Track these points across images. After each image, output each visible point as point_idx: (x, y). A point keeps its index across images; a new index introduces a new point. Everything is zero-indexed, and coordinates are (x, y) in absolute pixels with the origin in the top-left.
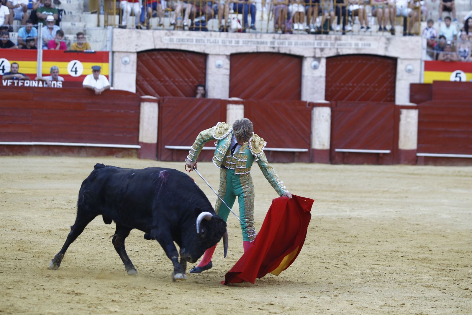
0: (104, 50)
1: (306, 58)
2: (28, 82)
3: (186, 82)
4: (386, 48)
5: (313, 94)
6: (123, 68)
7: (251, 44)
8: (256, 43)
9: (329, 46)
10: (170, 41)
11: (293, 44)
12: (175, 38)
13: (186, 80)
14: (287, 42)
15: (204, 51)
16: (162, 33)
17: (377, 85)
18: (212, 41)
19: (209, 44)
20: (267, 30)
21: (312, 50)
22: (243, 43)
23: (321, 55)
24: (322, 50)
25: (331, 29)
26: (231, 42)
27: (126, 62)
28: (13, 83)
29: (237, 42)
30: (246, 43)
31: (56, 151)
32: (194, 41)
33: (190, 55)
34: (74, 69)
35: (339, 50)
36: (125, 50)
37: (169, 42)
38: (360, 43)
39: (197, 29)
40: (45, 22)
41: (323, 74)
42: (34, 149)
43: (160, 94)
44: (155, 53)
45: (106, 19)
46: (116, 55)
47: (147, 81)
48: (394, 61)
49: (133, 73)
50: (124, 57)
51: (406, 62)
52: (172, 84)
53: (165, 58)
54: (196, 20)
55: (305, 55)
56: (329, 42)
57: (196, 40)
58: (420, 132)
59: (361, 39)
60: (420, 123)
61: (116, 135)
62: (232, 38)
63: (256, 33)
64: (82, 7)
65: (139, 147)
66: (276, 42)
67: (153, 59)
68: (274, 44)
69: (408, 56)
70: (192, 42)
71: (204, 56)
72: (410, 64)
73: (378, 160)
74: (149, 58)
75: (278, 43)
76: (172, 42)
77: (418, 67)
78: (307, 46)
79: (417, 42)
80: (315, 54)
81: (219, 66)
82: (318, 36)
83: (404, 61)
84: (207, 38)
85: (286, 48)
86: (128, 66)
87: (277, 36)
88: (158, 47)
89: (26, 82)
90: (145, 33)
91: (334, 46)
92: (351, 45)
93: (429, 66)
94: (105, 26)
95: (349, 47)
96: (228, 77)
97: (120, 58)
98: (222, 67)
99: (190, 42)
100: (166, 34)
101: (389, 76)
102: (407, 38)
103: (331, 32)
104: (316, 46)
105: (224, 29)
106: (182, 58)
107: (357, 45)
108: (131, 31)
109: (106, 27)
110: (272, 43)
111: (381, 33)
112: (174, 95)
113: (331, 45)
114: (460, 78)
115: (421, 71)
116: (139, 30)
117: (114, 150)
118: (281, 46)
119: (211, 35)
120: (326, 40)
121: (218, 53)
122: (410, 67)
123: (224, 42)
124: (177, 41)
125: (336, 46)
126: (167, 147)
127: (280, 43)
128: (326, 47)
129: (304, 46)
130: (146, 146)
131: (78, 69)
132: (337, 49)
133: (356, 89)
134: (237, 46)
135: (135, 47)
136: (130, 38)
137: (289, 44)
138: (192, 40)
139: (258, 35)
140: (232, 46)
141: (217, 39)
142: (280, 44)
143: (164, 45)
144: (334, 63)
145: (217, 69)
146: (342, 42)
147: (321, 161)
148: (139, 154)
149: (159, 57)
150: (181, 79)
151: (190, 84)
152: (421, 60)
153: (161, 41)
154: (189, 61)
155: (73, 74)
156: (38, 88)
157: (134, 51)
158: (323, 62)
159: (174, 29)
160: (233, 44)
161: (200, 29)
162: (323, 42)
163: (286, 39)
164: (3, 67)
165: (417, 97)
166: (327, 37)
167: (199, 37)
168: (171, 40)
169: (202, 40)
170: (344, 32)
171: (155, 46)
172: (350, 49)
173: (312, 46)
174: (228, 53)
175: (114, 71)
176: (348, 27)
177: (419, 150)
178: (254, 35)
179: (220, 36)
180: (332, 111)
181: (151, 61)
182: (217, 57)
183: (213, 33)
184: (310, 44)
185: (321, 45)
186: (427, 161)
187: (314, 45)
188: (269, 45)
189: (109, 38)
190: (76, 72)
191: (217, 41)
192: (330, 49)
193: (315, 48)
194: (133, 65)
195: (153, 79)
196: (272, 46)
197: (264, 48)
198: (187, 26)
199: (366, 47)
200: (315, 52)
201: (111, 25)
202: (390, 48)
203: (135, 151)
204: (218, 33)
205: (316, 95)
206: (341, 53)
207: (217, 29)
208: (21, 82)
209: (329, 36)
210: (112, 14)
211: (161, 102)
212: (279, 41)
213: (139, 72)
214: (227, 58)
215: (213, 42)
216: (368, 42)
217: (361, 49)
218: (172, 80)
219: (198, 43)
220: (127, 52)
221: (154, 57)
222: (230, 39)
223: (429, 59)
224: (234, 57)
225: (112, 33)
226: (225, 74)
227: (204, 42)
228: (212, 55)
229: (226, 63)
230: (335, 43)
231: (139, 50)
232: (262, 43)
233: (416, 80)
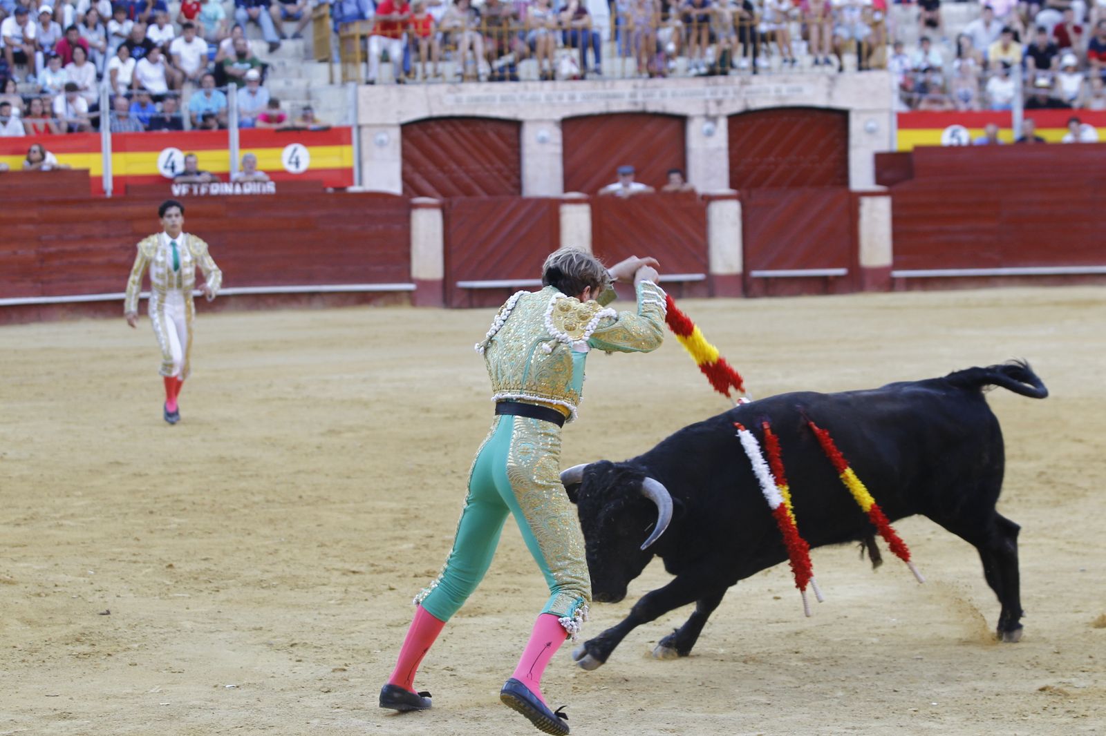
0: (344, 123)
1: (692, 118)
2: (216, 185)
3: (487, 170)
4: (830, 95)
5: (709, 179)
6: (377, 152)
7: (596, 99)
8: (605, 97)
9: (731, 95)
10: (457, 102)
11: (669, 95)
12: (464, 96)
14: (658, 93)
15: (515, 115)
16: (439, 89)
17: (816, 158)
18: (528, 98)
19: (523, 102)
20: (624, 74)
21: (703, 104)
22: (583, 99)
23: (719, 111)
24: (719, 103)
25: (732, 66)
26: (560, 98)
27: (382, 142)
28: (191, 190)
29: (572, 98)
30: (587, 98)
31: (271, 301)
32: (498, 99)
33: (492, 125)
34: (294, 160)
35: (749, 102)
36: (379, 122)
37: (455, 104)
38: (784, 89)
39: (501, 79)
40: (241, 81)
41: (724, 144)
42: (233, 300)
43: (444, 192)
44: (432, 124)
45: (344, 71)
46: (365, 131)
47: (420, 173)
48: (843, 115)
49: (395, 161)
50: (378, 134)
51: (866, 117)
52: (463, 175)
53: (449, 133)
54: (498, 64)
55: (690, 114)
56: (730, 89)
57: (502, 98)
58: (897, 235)
59: (785, 81)
60: (896, 220)
61: (372, 269)
63: (604, 80)
64: (302, 52)
65: (411, 287)
66: (640, 93)
67: (430, 136)
68: (636, 97)
69: (868, 105)
70: (495, 101)
71: (517, 125)
72: (871, 120)
73: (826, 286)
74: (421, 133)
75: (644, 96)
76: (459, 104)
77: (885, 124)
78: (693, 98)
79: (882, 80)
80: (707, 111)
81: (543, 141)
82: (712, 79)
83: (861, 115)
84: (520, 93)
85: (657, 103)
86: (385, 149)
87: (640, 83)
88: (436, 114)
89: (213, 186)
90: (415, 91)
91: (739, 94)
92: (768, 91)
93: (905, 122)
94: (343, 83)
95: (766, 95)
96: (560, 158)
97: (372, 135)
98: (547, 142)
99: (491, 101)
100: (449, 91)
101: (837, 141)
102: (864, 75)
103: (732, 72)
104: (708, 96)
105: (548, 76)
106: (478, 130)
107: (778, 91)
108: (389, 88)
110: (633, 95)
111: (818, 69)
112: (467, 195)
113: (734, 94)
115: (891, 130)
116: (402, 87)
117: (369, 295)
118: (648, 99)
119: (526, 88)
121: (540, 118)
122: (872, 125)
123: (548, 98)
124: (468, 102)
125: (743, 95)
126: (463, 284)
127: (646, 96)
128: (725, 97)
129: (688, 98)
130: (424, 284)
131: (301, 160)
132: (745, 100)
133: (781, 167)
134: (573, 105)
135: (397, 116)
136: (386, 100)
137: (661, 97)
138: (494, 99)
139: (608, 84)
140: (564, 105)
141: (537, 93)
143: (446, 110)
144: (742, 125)
145: (540, 146)
146: (753, 87)
147: (728, 294)
148: (412, 299)
149: (438, 129)
150: (479, 167)
151: (495, 173)
152: (890, 111)
153: (441, 103)
154: (491, 134)
155: (292, 169)
156: (234, 196)
157: (396, 122)
158: (723, 124)
159: (462, 81)
160: (566, 100)
161: (508, 78)
162: (721, 89)
163: (656, 87)
164: (173, 163)
165: (888, 175)
167: (506, 91)
168: (458, 100)
169: (510, 97)
170: (755, 70)
171: (431, 112)
172: (766, 99)
173: (702, 98)
174: (559, 117)
175: (362, 160)
176: (762, 62)
177: (897, 265)
178: (600, 85)
179: (542, 88)
180: (743, 207)
181: (425, 138)
182: (538, 124)
183: (530, 85)
184: (698, 93)
185: (716, 95)
186: (911, 284)
187: (705, 95)
188: (627, 99)
189: (350, 102)
190: (297, 164)
191: (537, 98)
192: (733, 100)
193: (707, 101)
194: (394, 148)
195: (430, 169)
196: (633, 100)
197: (620, 105)
198: (484, 74)
199: (795, 94)
200: (707, 108)
201: (353, 80)
202: (837, 93)
203: (406, 294)
204: (538, 84)
205: (713, 181)
206: (752, 107)
208: (205, 187)
209: (729, 78)
210: (354, 62)
211: (447, 207)
212: (644, 91)
213: (406, 158)
214: (557, 126)
215: (531, 100)
216: (798, 85)
217: (786, 98)
218: (463, 168)
219: (505, 103)
220: (383, 125)
221: (430, 132)
222: (559, 93)
223: (903, 108)
224: (570, 125)
225: (356, 94)
226: (554, 154)
227: (515, 100)
228: (530, 122)
229: (555, 135)
230: (740, 90)
231: (405, 120)
232: (615, 96)
233: (884, 146)
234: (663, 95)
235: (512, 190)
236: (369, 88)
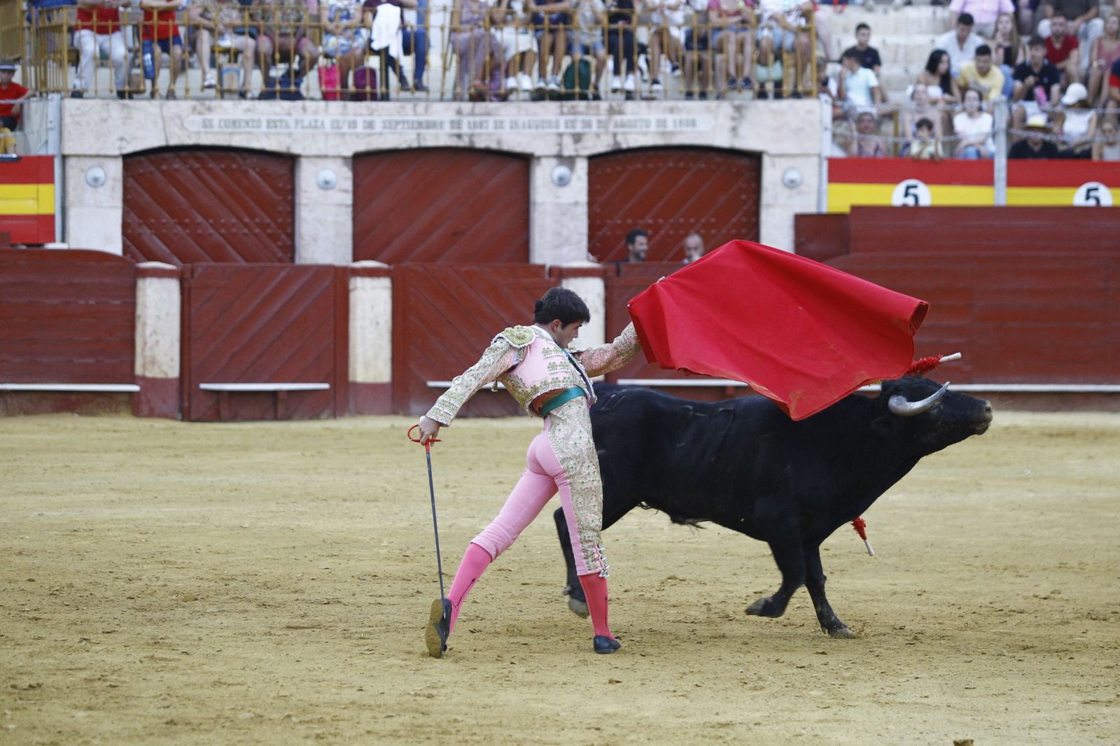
0: (42, 152)
1: (539, 158)
3: (246, 225)
4: (734, 130)
5: (559, 247)
6: (89, 194)
7: (403, 128)
8: (416, 125)
9: (595, 128)
10: (205, 127)
11: (507, 125)
12: (215, 117)
13: (246, 220)
14: (491, 120)
15: (288, 148)
16: (181, 107)
17: (713, 220)
18: (306, 123)
19: (299, 130)
20: (442, 94)
21: (554, 140)
22: (385, 127)
23: (576, 150)
24: (577, 138)
26: (353, 125)
27: (96, 180)
29: (370, 125)
30: (391, 125)
32: (264, 124)
33: (254, 160)
35: (619, 138)
36: (93, 152)
37: (203, 130)
38: (670, 118)
41: (583, 197)
43: (182, 255)
44: (167, 155)
45: (43, 77)
46: (71, 163)
47: (150, 226)
48: (755, 158)
49: (115, 207)
50: (90, 168)
51: (784, 163)
52: (211, 231)
53: (192, 169)
55: (537, 153)
56: (594, 119)
57: (269, 122)
59: (672, 110)
61: (76, 361)
62: (356, 115)
63: (416, 101)
65: (135, 388)
66: (465, 121)
67: (163, 172)
68: (459, 128)
69: (788, 148)
70: (259, 127)
71: (290, 161)
72: (793, 168)
74: (153, 169)
75: (470, 125)
76: (208, 130)
77: (812, 174)
78: (540, 130)
79: (810, 112)
80: (560, 150)
81: (326, 185)
82: (568, 105)
83: (777, 161)
84: (295, 116)
85: (489, 135)
86: (101, 189)
88: (174, 142)
90: (143, 108)
91: (606, 128)
92: (647, 123)
93: (840, 171)
94: (41, 94)
95: (644, 129)
96: (350, 210)
97: (82, 170)
98: (333, 188)
99: (253, 127)
100: (194, 110)
101: (744, 197)
102: (784, 104)
104: (562, 130)
106: (234, 166)
107: (662, 123)
108: (108, 104)
109: (44, 95)
110: (456, 124)
112: (216, 260)
113: (599, 127)
114: (916, 197)
115: (820, 184)
116: (127, 102)
117: (73, 397)
118: (477, 131)
119: (304, 109)
120: (587, 114)
121: (323, 152)
122: (793, 175)
123: (336, 125)
124: (220, 126)
125: (612, 129)
126: (203, 386)
127: (475, 125)
128: (586, 130)
129: (533, 131)
130: (151, 384)
132: (615, 135)
133: (662, 232)
134: (370, 135)
135: (118, 144)
136: (105, 120)
137: (496, 128)
138: (257, 123)
139: (421, 107)
140: (357, 136)
141: (320, 118)
142: (474, 127)
143: (189, 137)
144: (609, 170)
145: (322, 192)
146: (625, 118)
148: (135, 405)
149: (177, 165)
150: (234, 220)
151: (257, 231)
152: (819, 156)
153: (182, 127)
154: (252, 173)
157: (117, 152)
158: (582, 167)
160: (360, 129)
161: (278, 95)
162: (580, 118)
163: (488, 114)
165: (813, 247)
166: (588, 107)
167: (275, 113)
168: (207, 124)
169: (281, 121)
171: (167, 140)
172: (645, 134)
173: (555, 130)
174: (349, 153)
175: (67, 205)
178: (409, 106)
179: (326, 110)
180: (607, 287)
181: (159, 176)
182: (320, 162)
183: (308, 103)
184: (549, 124)
185: (574, 127)
187: (557, 127)
188: (447, 129)
189: (51, 122)
191: (319, 124)
192: (598, 135)
193: (560, 135)
194: (113, 188)
195: (164, 221)
196: (456, 131)
197: (437, 136)
199: (685, 129)
200: (560, 145)
201: (58, 91)
202: (744, 129)
203: (126, 398)
204: (323, 103)
205: (565, 250)
206: (624, 146)
207: (318, 95)
210: (59, 64)
211: (188, 275)
212: (471, 119)
213: (129, 203)
214: (346, 164)
215: (310, 126)
216: (690, 117)
217: (672, 134)
218: (211, 221)
219: (273, 130)
220: (98, 156)
221: (164, 167)
222: (351, 118)
223: (838, 153)
224: (363, 162)
225: (61, 110)
226: (341, 205)
227: (287, 127)
228: (308, 157)
229: (343, 178)
230: (608, 121)
231: (129, 149)
232: (431, 125)
233: (810, 207)
234: (499, 125)
235: (280, 254)
236: (77, 102)
